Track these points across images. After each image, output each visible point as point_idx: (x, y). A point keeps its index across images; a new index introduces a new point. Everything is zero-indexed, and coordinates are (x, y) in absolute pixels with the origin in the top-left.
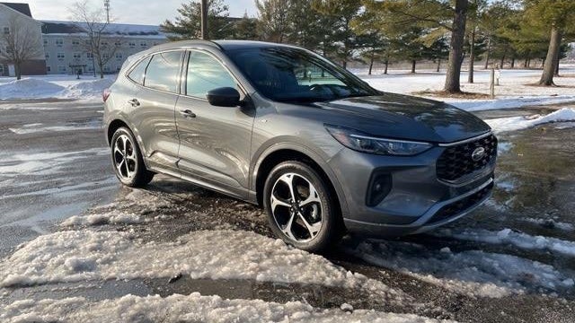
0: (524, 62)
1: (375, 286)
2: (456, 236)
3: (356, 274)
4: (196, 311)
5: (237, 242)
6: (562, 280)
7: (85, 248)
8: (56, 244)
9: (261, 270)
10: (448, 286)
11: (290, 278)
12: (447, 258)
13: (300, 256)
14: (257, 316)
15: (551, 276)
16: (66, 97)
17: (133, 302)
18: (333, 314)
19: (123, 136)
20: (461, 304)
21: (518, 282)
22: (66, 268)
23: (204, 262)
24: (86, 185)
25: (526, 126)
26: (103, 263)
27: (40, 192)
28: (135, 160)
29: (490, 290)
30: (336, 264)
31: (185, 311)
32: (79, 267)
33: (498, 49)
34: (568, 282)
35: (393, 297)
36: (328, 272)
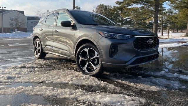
0: (181, 30)
1: (111, 86)
2: (145, 73)
3: (105, 82)
4: (43, 91)
5: (67, 73)
6: (181, 86)
7: (14, 74)
8: (5, 72)
9: (72, 80)
10: (138, 87)
11: (81, 83)
12: (140, 79)
13: (87, 77)
14: (64, 93)
15: (177, 85)
16: (30, 37)
17: (22, 88)
18: (92, 94)
19: (37, 41)
20: (141, 92)
21: (164, 86)
22: (4, 78)
23: (52, 78)
24: (24, 58)
25: (178, 46)
26: (18, 78)
27: (8, 60)
28: (40, 49)
29: (153, 88)
30: (99, 80)
31: (39, 91)
32: (9, 78)
33: (172, 26)
34: (184, 87)
35: (116, 89)
36: (95, 82)
